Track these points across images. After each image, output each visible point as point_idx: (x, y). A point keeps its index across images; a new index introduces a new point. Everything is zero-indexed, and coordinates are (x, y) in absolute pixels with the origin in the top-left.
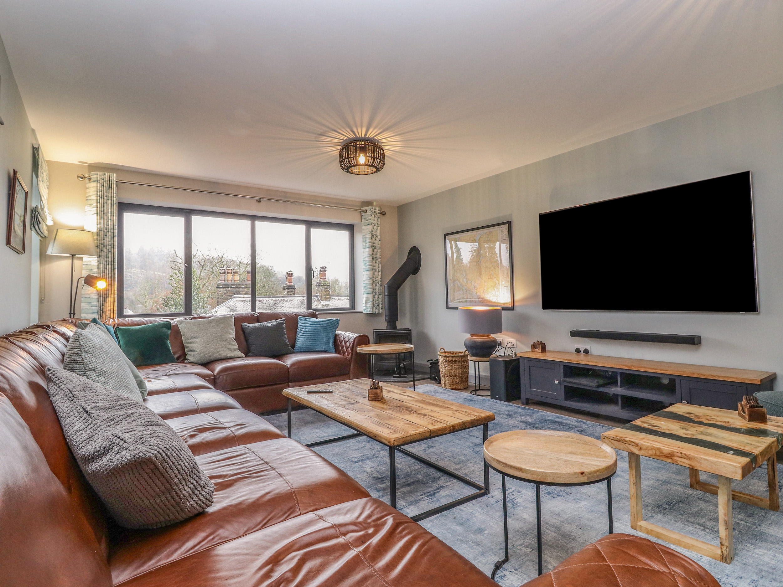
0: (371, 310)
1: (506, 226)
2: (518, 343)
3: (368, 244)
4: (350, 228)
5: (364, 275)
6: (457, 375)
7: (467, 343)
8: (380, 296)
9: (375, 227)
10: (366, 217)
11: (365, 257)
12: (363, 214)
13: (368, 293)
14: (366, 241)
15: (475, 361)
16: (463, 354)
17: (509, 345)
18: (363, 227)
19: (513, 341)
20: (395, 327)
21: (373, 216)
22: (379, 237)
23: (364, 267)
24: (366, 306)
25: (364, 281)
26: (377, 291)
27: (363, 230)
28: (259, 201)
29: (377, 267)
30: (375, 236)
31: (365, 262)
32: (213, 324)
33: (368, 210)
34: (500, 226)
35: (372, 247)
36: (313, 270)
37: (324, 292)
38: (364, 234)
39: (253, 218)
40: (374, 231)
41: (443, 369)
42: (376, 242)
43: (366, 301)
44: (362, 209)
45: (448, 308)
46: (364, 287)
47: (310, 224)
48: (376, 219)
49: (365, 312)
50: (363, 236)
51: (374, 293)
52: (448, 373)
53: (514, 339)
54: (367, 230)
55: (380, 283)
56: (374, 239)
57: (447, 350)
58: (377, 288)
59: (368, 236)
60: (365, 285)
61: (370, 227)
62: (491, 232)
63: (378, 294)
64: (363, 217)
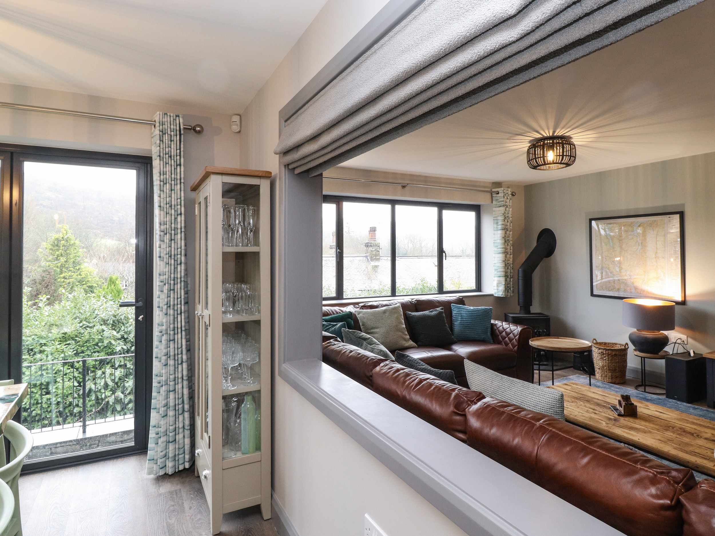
0: (504, 293)
1: (677, 216)
2: (690, 340)
3: (500, 226)
4: (477, 208)
5: (494, 257)
6: (617, 369)
7: (633, 337)
8: (512, 280)
9: (507, 209)
10: (498, 198)
11: (496, 239)
12: (494, 195)
13: (500, 277)
14: (497, 223)
15: (642, 357)
16: (623, 347)
17: (679, 341)
18: (494, 209)
19: (684, 337)
20: (528, 312)
21: (506, 197)
22: (511, 219)
23: (496, 249)
24: (497, 289)
25: (495, 263)
26: (509, 274)
27: (494, 211)
28: (404, 187)
29: (509, 250)
30: (507, 218)
31: (496, 245)
32: (387, 314)
33: (500, 192)
34: (668, 216)
35: (504, 229)
36: (445, 252)
37: (374, 253)
38: (496, 216)
39: (393, 203)
40: (506, 213)
41: (598, 361)
42: (508, 224)
43: (498, 284)
44: (493, 190)
45: (592, 295)
46: (495, 270)
47: (442, 206)
48: (508, 201)
49: (496, 295)
50: (494, 217)
51: (506, 276)
52: (607, 366)
53: (685, 335)
54: (500, 212)
55: (511, 266)
56: (506, 221)
57: (598, 341)
58: (509, 271)
59: (501, 218)
60: (496, 268)
61: (502, 209)
62: (655, 221)
63: (509, 277)
64: (494, 199)
